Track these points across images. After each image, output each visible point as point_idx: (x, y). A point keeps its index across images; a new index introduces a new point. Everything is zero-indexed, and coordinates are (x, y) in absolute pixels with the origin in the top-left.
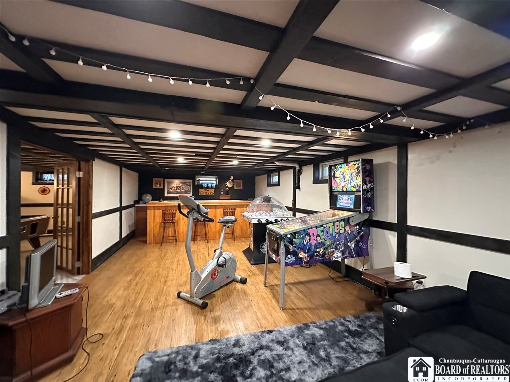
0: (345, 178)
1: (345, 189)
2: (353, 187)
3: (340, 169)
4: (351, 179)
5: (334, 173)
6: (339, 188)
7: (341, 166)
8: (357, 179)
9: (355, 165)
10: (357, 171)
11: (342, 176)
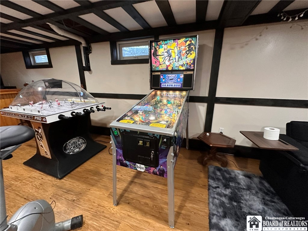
0: (170, 57)
1: (170, 69)
2: (182, 66)
3: (165, 47)
4: (179, 58)
5: (156, 50)
6: (163, 67)
7: (166, 42)
8: (187, 58)
9: (186, 42)
10: (188, 49)
11: (166, 54)
